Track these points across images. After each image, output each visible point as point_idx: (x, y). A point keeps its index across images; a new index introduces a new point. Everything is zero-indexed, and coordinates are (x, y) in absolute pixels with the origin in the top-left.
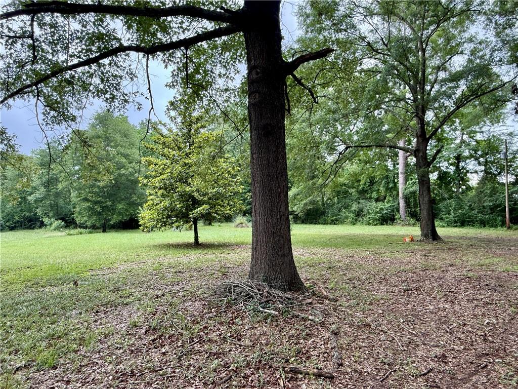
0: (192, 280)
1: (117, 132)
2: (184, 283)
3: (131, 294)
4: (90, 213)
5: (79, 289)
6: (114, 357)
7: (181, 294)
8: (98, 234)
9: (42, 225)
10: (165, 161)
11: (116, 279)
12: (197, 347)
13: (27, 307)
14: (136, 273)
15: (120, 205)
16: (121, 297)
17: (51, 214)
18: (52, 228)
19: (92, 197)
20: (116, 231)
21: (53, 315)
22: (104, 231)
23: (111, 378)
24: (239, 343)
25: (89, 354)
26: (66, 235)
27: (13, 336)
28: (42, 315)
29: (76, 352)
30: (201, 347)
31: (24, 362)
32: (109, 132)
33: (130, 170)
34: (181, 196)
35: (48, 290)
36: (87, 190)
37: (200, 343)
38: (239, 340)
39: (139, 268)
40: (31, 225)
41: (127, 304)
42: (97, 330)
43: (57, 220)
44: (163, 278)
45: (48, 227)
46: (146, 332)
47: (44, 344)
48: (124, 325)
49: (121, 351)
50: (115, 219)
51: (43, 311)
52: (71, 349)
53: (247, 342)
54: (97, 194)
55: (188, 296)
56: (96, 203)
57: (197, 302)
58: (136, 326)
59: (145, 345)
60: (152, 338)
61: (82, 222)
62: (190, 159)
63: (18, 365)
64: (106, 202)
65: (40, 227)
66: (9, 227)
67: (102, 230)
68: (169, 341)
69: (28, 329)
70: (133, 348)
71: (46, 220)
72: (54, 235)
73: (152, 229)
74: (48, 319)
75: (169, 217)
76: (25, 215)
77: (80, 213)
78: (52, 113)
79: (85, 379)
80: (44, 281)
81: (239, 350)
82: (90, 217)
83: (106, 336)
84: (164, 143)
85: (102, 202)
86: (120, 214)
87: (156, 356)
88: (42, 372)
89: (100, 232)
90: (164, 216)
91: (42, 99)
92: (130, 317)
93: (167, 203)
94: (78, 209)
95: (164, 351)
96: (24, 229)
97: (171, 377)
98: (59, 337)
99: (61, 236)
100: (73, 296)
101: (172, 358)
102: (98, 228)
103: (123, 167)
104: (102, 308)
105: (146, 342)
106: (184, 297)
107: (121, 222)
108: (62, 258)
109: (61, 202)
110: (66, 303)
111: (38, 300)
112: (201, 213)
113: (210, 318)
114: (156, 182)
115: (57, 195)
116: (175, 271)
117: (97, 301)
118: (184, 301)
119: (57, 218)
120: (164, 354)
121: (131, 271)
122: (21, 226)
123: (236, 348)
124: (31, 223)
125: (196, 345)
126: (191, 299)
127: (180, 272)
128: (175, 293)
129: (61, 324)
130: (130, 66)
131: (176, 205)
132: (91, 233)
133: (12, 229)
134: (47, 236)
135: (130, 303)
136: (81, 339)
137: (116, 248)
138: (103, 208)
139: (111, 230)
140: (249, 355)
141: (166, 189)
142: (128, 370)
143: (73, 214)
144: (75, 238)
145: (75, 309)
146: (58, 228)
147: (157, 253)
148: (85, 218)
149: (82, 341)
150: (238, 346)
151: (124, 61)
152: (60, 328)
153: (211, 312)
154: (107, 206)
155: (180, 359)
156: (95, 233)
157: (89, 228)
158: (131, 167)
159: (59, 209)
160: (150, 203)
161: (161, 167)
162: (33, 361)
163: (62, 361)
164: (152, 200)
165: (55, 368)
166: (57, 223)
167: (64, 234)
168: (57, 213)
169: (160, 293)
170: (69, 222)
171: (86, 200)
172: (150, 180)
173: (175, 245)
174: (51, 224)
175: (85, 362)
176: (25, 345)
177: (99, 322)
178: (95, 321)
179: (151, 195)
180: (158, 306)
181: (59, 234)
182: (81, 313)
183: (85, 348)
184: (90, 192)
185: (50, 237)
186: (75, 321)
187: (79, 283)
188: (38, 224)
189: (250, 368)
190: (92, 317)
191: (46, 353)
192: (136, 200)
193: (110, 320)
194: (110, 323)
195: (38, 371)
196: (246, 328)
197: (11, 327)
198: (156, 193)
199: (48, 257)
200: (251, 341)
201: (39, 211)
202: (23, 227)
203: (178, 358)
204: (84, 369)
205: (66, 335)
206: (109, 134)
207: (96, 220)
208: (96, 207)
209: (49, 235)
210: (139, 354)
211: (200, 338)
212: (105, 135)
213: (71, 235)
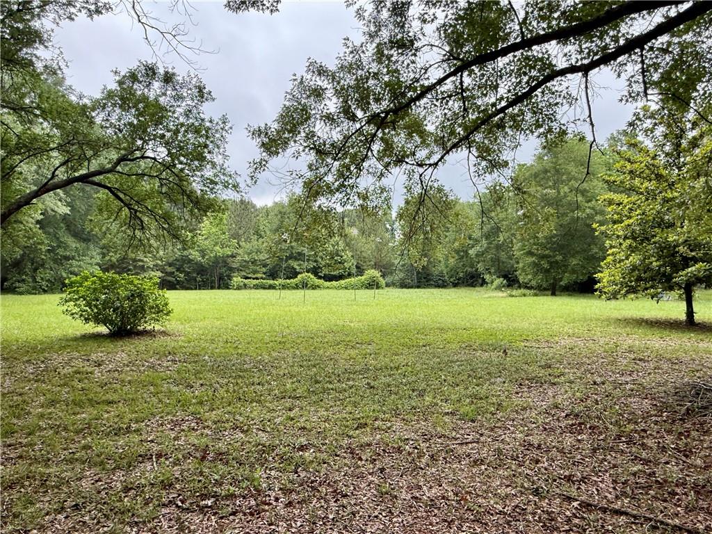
0: (655, 373)
1: (569, 161)
2: (640, 374)
3: (563, 374)
4: (535, 270)
5: (508, 359)
6: (526, 428)
7: (628, 387)
8: (545, 297)
9: (484, 283)
10: (634, 198)
11: (550, 355)
12: (622, 446)
13: (459, 366)
14: (578, 351)
15: (573, 260)
16: (550, 375)
17: (492, 271)
18: (493, 287)
19: (538, 250)
20: (569, 295)
21: (480, 378)
22: (553, 294)
23: (517, 443)
24: (684, 459)
25: (503, 419)
26: (507, 296)
27: (446, 388)
28: (469, 376)
29: (493, 414)
30: (627, 447)
31: (450, 410)
32: (560, 162)
33: (588, 211)
34: (661, 249)
35: (478, 354)
36: (532, 241)
37: (628, 444)
38: (687, 456)
39: (585, 347)
40: (473, 282)
41: (554, 384)
42: (517, 400)
43: (499, 277)
44: (612, 363)
45: (489, 285)
46: (566, 416)
47: (468, 400)
48: (545, 403)
49: (534, 425)
50: (566, 279)
51: (471, 373)
52: (489, 411)
53: (699, 462)
54: (544, 246)
55: (637, 391)
56: (543, 257)
57: (646, 401)
58: (557, 407)
59: (561, 427)
60: (570, 422)
61: (525, 281)
62: (676, 192)
63: (447, 411)
64: (555, 256)
65: (482, 285)
66: (453, 283)
67: (550, 292)
68: (590, 431)
69: (458, 385)
70: (547, 427)
71: (487, 277)
72: (494, 295)
73: (614, 296)
74: (474, 380)
75: (639, 279)
76: (467, 271)
77: (523, 270)
78: (484, 163)
79: (496, 437)
80: (477, 344)
81: (681, 467)
82: (535, 274)
83: (524, 409)
84: (631, 172)
85: (550, 256)
86: (574, 271)
87: (569, 440)
88: (463, 422)
89: (547, 295)
90: (632, 279)
91: (474, 150)
92: (554, 397)
93: (635, 259)
94: (521, 265)
95: (579, 438)
96: (466, 286)
97: (578, 462)
98: (481, 399)
99: (502, 297)
100: (501, 364)
101: (586, 447)
102: (545, 289)
103: (578, 208)
104: (527, 382)
105: (563, 425)
106: (632, 391)
107: (576, 283)
108: (498, 323)
109: (503, 256)
110: (493, 369)
111: (469, 362)
112: (695, 275)
113: (656, 423)
114: (619, 230)
115: (498, 247)
116: (633, 357)
117: (523, 375)
118: (630, 396)
119: (498, 274)
120: (579, 441)
121: (572, 349)
122: (463, 283)
123: (677, 463)
124: (472, 280)
125: (621, 444)
126: (640, 395)
127: (640, 360)
128: (621, 384)
129: (485, 387)
130: (567, 88)
131: (651, 263)
132: (536, 295)
133: (455, 285)
134: (486, 296)
135: (559, 383)
136: (499, 405)
137: (562, 318)
138: (551, 263)
139: (562, 293)
140: (692, 476)
141: (634, 239)
142: (536, 443)
143: (516, 271)
144: (517, 301)
145: (499, 377)
146: (499, 288)
147: (619, 330)
148: (530, 277)
149: (499, 406)
150: (681, 462)
151: (561, 84)
152: (483, 391)
153: (661, 416)
154: (557, 262)
155: (594, 450)
156: (540, 295)
157: (535, 289)
158: (589, 208)
159: (501, 264)
160: (610, 259)
161: (628, 207)
162: (457, 411)
163: (479, 417)
164: (613, 254)
165: (473, 421)
166: (498, 281)
167: (505, 294)
168: (499, 269)
169: (599, 380)
170: (511, 281)
171: (530, 253)
172: (610, 226)
173: (651, 322)
174: (492, 282)
175: (499, 424)
176: (453, 397)
177: (520, 394)
178: (517, 393)
179: (612, 247)
180: (592, 394)
181: (501, 294)
182: (504, 382)
183: (501, 413)
184: (534, 244)
185: (490, 297)
186: (498, 388)
187: (509, 352)
188: (480, 281)
189: (684, 488)
190: (515, 388)
191: (468, 408)
192: (596, 253)
193: (532, 396)
194: (531, 397)
195: (460, 419)
196: (705, 445)
197: (445, 380)
198: (621, 244)
199: (484, 321)
200: (705, 462)
201: (481, 267)
202: (465, 284)
203: (593, 449)
204: (496, 430)
205: (487, 397)
206: (560, 165)
207: (542, 280)
208: (542, 263)
209: (489, 295)
210: (553, 433)
211: (630, 438)
212: (555, 168)
213: (513, 296)
